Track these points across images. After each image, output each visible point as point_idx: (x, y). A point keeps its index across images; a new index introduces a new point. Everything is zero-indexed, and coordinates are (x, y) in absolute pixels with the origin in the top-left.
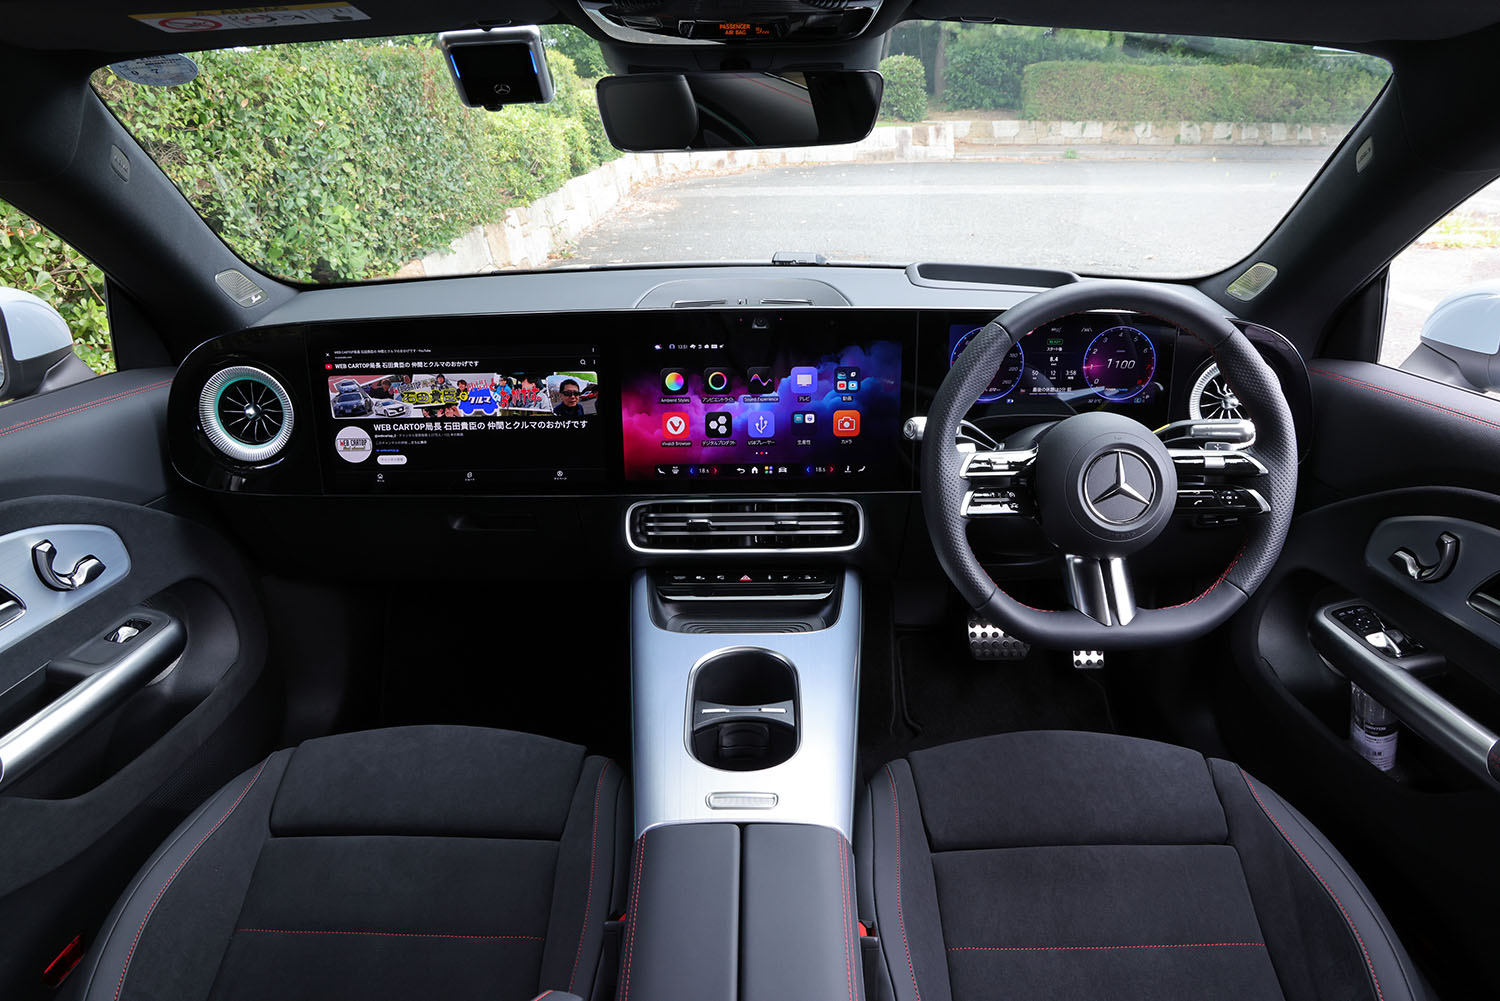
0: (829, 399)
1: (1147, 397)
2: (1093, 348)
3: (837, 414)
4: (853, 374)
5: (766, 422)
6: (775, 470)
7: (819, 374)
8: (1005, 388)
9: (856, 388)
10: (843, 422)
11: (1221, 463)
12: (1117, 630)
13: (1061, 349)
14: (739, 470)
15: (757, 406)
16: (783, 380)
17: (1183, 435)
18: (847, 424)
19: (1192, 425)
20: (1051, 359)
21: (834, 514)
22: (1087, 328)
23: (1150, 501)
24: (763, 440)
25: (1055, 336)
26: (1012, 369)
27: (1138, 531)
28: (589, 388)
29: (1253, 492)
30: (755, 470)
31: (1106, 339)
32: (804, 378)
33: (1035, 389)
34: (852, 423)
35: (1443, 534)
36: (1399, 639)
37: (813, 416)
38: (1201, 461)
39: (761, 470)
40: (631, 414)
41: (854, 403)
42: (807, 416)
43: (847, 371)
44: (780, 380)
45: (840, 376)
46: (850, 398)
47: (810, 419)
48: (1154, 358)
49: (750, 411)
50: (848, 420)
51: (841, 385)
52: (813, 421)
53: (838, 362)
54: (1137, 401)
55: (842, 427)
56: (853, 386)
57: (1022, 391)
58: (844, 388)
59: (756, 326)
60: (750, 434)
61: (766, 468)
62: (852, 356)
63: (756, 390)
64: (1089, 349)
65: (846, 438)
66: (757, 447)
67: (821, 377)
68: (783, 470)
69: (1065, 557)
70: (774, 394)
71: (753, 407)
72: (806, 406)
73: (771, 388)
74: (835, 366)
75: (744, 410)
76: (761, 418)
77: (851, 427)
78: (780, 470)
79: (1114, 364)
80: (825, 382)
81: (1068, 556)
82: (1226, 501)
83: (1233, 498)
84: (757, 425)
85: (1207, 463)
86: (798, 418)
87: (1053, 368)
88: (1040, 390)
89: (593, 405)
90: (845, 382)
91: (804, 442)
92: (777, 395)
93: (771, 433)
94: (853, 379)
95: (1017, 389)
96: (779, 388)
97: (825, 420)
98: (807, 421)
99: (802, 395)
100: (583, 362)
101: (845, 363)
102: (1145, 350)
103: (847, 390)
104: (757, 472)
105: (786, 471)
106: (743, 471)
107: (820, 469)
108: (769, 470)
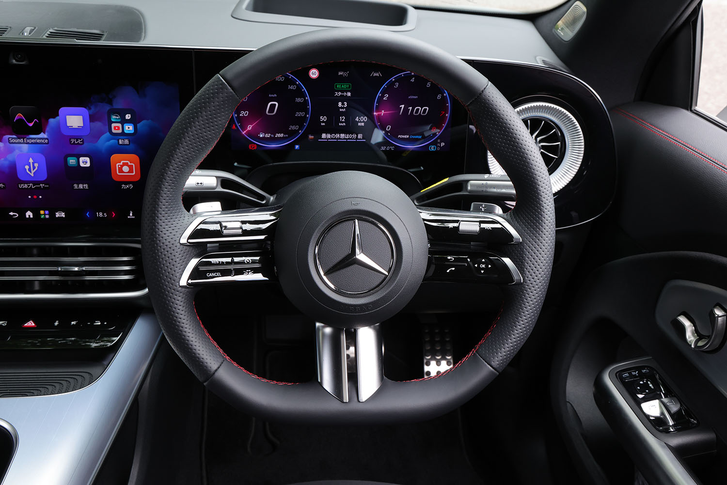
0: (104, 142)
1: (443, 144)
2: (383, 94)
3: (114, 157)
4: (128, 117)
5: (36, 165)
6: (52, 214)
7: (90, 116)
8: (293, 133)
9: (133, 132)
10: (122, 166)
11: (474, 227)
12: (354, 406)
13: (349, 94)
14: (11, 214)
15: (25, 147)
16: (51, 121)
17: (460, 191)
18: (126, 169)
19: (468, 181)
20: (340, 104)
21: (125, 259)
22: (376, 72)
23: (389, 272)
24: (35, 183)
25: (342, 80)
26: (298, 114)
27: (374, 304)
29: (507, 261)
30: (29, 214)
31: (397, 84)
32: (75, 120)
33: (324, 136)
34: (131, 167)
35: (715, 307)
36: (675, 408)
37: (88, 159)
38: (456, 225)
39: (36, 214)
41: (132, 146)
42: (81, 159)
43: (121, 113)
44: (47, 122)
45: (114, 118)
46: (127, 142)
47: (85, 162)
48: (449, 105)
49: (17, 152)
50: (125, 164)
51: (116, 128)
52: (88, 165)
53: (110, 102)
54: (432, 148)
55: (121, 171)
56: (129, 128)
57: (311, 137)
58: (120, 131)
59: (14, 61)
60: (21, 176)
61: (42, 212)
62: (124, 97)
63: (22, 131)
64: (379, 94)
65: (126, 183)
66: (29, 191)
67: (92, 118)
68: (60, 215)
69: (315, 325)
70: (42, 135)
71: (20, 148)
72: (77, 150)
73: (38, 130)
74: (107, 108)
75: (11, 151)
76: (31, 161)
77: (131, 171)
78: (58, 215)
79: (406, 110)
80: (98, 125)
81: (318, 324)
82: (479, 269)
83: (487, 266)
84: (27, 167)
85: (461, 228)
86: (72, 161)
87: (342, 114)
88: (329, 136)
90: (120, 125)
91: (81, 186)
92: (45, 136)
93: (44, 176)
94: (128, 122)
95: (305, 136)
96: (48, 129)
97: (102, 163)
98: (82, 165)
99: (74, 137)
101: (119, 104)
102: (439, 97)
103: (123, 134)
104: (32, 216)
105: (64, 216)
106: (16, 215)
107: (101, 214)
108: (45, 214)
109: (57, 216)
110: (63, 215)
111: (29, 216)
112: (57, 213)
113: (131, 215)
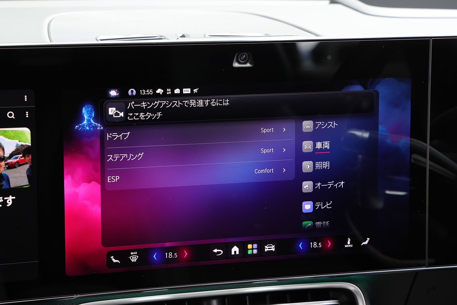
6: (261, 249)
14: (216, 251)
28: (21, 150)
30: (235, 250)
39: (243, 249)
40: (77, 184)
61: (250, 246)
68: (270, 248)
78: (267, 248)
89: (25, 175)
100: (11, 115)
104: (237, 253)
105: (274, 250)
106: (221, 252)
107: (315, 244)
108: (253, 249)
109: (266, 250)
110: (273, 248)
111: (235, 252)
112: (266, 247)
113: (349, 243)
